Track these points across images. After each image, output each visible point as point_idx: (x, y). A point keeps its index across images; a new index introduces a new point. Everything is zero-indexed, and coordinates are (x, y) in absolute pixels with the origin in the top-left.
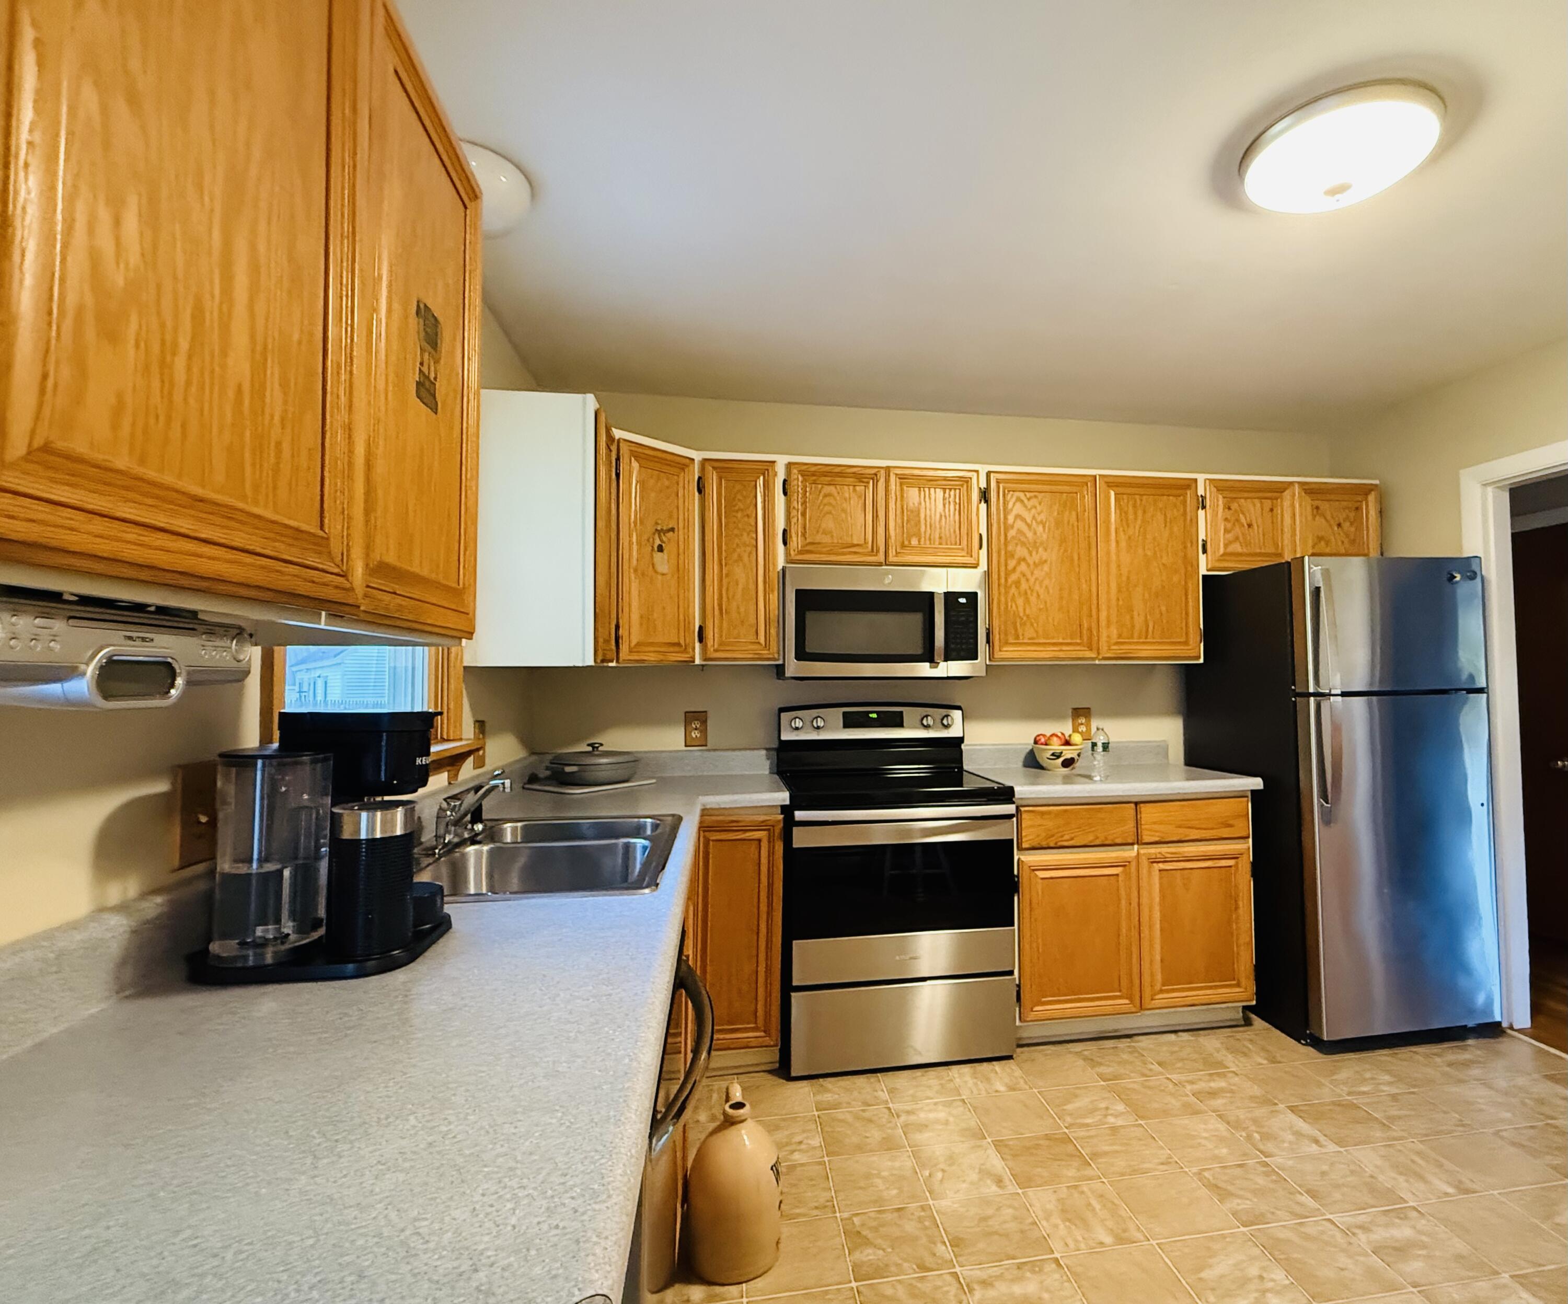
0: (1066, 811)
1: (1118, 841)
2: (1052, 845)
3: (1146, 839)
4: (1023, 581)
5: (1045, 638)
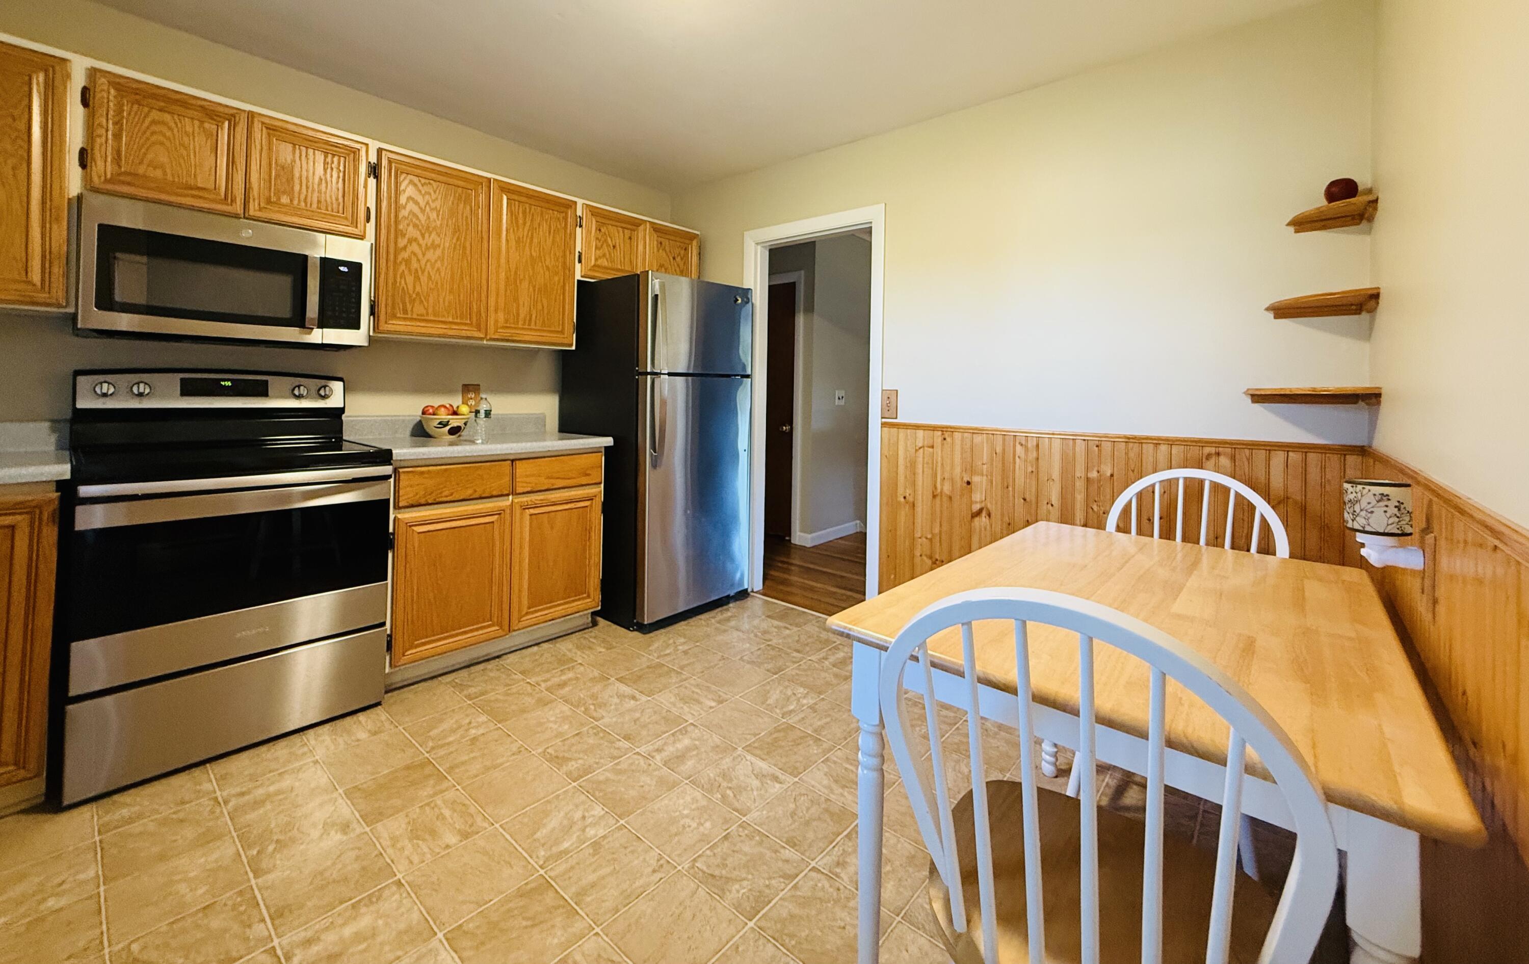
0: (446, 470)
1: (495, 493)
2: (431, 501)
3: (519, 490)
4: (414, 260)
5: (435, 315)
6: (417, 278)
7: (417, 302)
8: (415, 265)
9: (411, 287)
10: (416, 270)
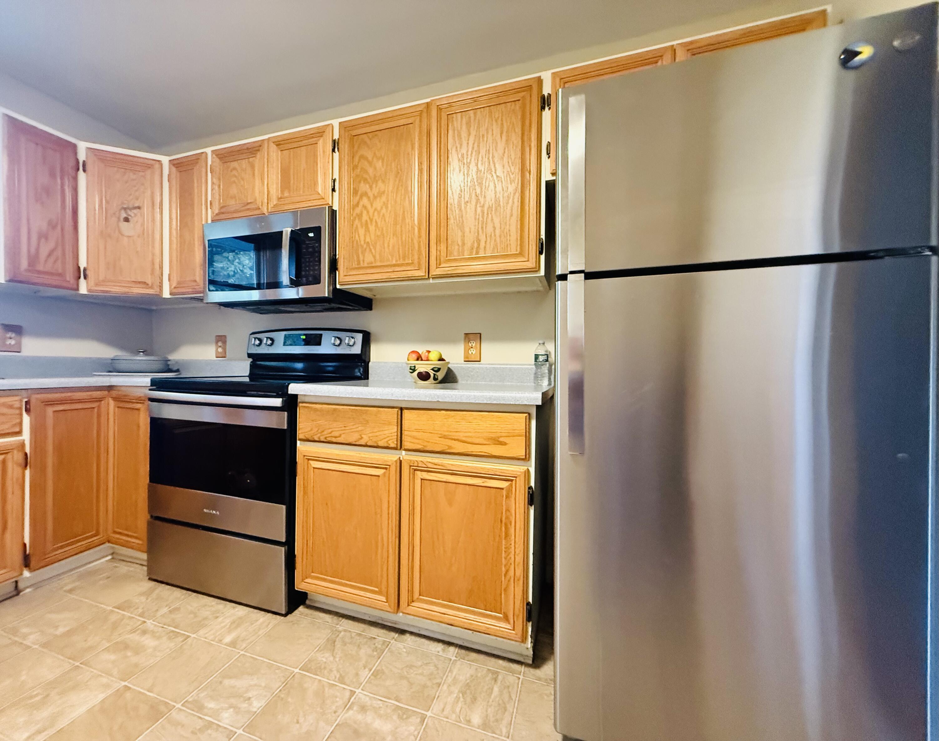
2: (322, 439)
3: (409, 446)
4: (365, 212)
6: (367, 230)
7: (368, 250)
8: (365, 217)
10: (366, 221)
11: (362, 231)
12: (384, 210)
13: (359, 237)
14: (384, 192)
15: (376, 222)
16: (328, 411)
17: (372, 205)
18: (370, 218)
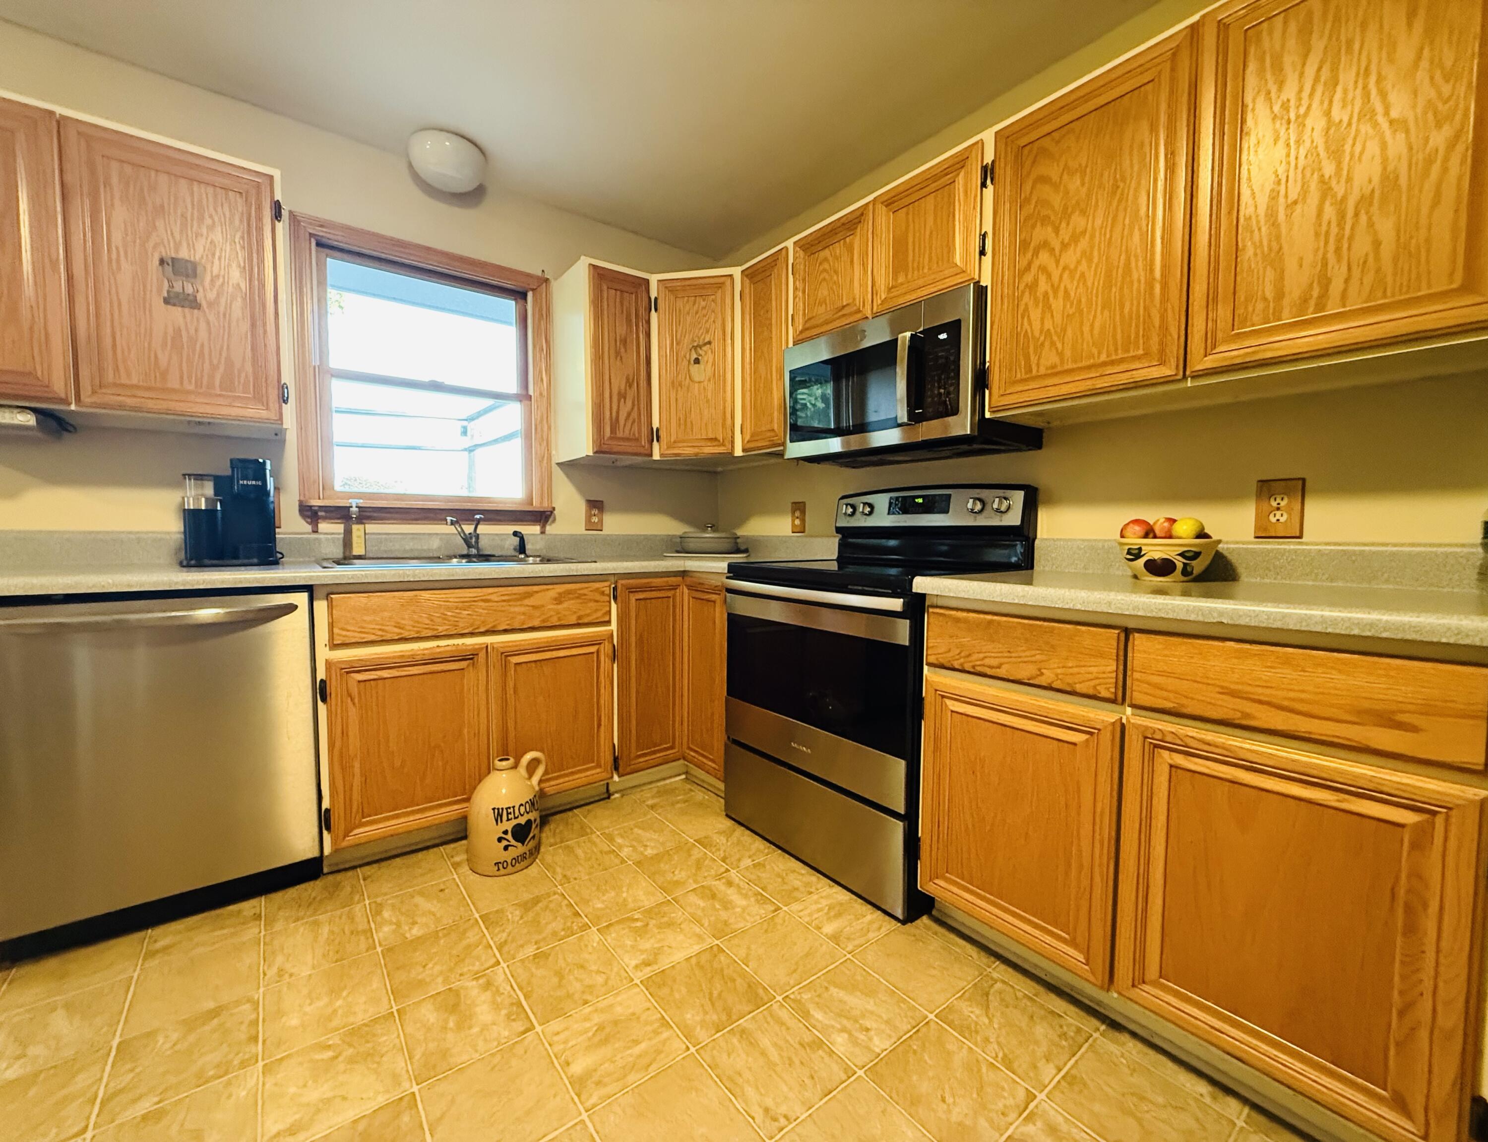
0: (990, 622)
2: (968, 667)
4: (1042, 279)
5: (1075, 361)
6: (1048, 307)
7: (1047, 344)
8: (1043, 286)
9: (1037, 325)
10: (1046, 293)
11: (1035, 314)
12: (1083, 267)
13: (1030, 324)
14: (1084, 232)
15: (1066, 291)
16: (978, 624)
17: (1057, 262)
18: (1052, 286)
